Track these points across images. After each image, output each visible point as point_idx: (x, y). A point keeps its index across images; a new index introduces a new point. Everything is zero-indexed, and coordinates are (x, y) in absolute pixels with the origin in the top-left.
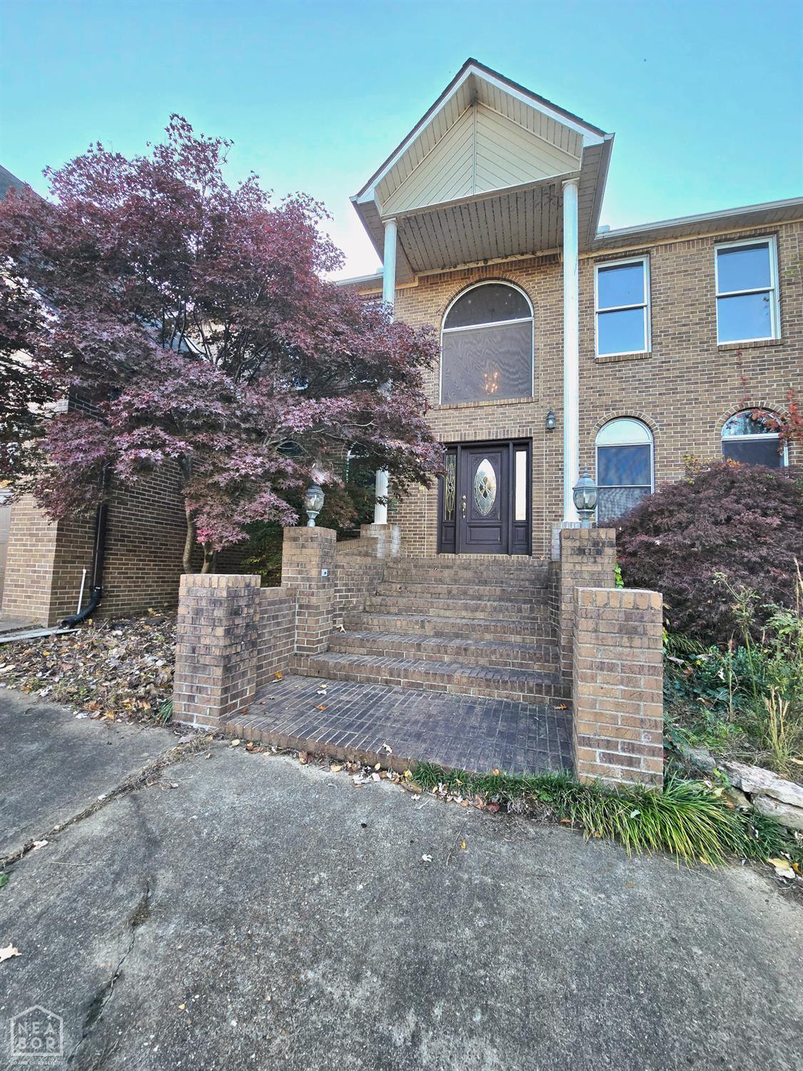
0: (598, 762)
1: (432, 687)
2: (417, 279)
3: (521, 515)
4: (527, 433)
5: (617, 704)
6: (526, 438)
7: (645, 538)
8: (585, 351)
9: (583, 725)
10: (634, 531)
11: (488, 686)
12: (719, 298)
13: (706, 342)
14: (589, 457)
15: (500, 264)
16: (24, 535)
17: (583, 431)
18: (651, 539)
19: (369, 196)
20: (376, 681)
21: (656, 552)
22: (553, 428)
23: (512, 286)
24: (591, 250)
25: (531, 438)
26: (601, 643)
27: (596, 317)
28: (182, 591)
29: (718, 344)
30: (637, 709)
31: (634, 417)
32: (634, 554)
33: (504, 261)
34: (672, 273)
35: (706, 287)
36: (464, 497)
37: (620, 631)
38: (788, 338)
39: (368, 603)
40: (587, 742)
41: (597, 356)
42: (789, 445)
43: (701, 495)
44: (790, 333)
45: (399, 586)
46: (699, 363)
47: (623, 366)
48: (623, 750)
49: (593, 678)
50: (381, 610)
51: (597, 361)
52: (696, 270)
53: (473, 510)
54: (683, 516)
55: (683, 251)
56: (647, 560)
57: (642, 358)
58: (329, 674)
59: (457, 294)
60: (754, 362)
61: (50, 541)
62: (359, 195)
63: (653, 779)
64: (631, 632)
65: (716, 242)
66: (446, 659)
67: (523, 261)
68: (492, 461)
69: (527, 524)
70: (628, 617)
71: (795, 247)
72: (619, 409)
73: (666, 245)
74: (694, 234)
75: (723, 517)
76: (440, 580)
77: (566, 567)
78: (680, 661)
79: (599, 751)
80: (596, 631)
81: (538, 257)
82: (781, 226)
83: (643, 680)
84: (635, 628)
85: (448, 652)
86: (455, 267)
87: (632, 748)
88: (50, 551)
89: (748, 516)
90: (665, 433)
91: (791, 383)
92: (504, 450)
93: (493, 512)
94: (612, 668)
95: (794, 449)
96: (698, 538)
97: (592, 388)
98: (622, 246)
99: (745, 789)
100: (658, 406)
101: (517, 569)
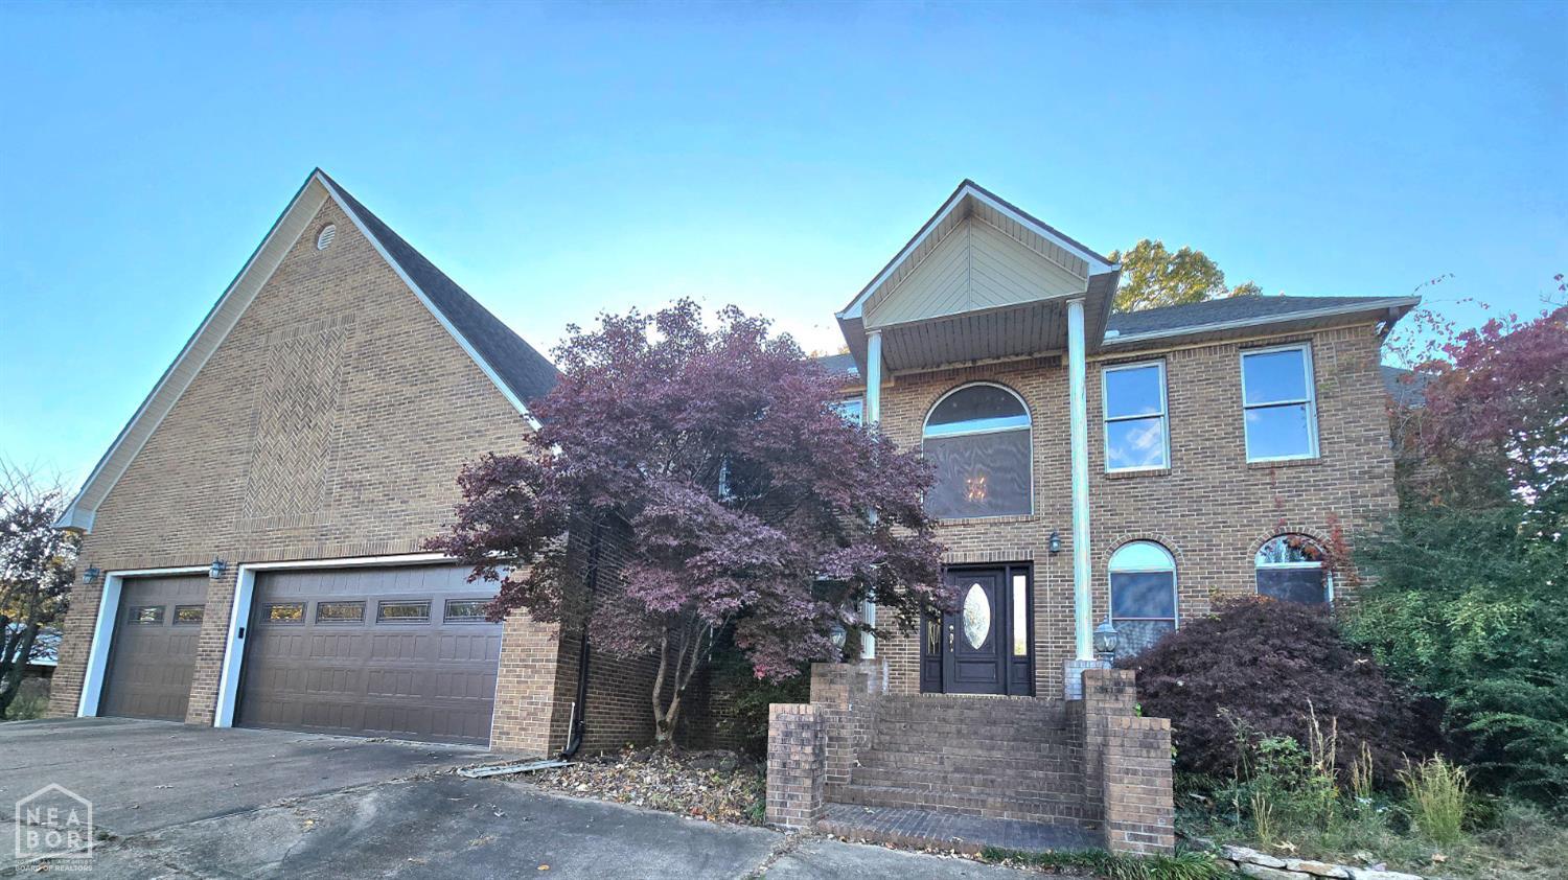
0: (1127, 841)
1: (966, 811)
2: (892, 379)
3: (1020, 648)
4: (1026, 556)
5: (1140, 799)
6: (1026, 561)
7: (1167, 679)
8: (1095, 466)
9: (1114, 815)
10: (1155, 670)
11: (1021, 810)
12: (1247, 408)
13: (1233, 459)
14: (1102, 585)
15: (992, 365)
16: (518, 666)
17: (1095, 557)
18: (1173, 680)
19: (857, 312)
20: (911, 807)
21: (1178, 694)
22: (1058, 548)
23: (1006, 389)
24: (1098, 354)
25: (1032, 561)
26: (1126, 754)
27: (1106, 425)
28: (772, 717)
29: (1248, 462)
30: (1154, 802)
31: (1152, 541)
32: (1155, 695)
33: (996, 361)
34: (1192, 382)
35: (1232, 398)
36: (952, 627)
37: (1141, 746)
38: (1327, 457)
39: (876, 741)
40: (1119, 826)
41: (1110, 471)
42: (1333, 576)
43: (1227, 634)
44: (1330, 452)
45: (903, 724)
46: (1226, 482)
47: (1139, 483)
48: (1145, 831)
49: (1121, 781)
50: (891, 747)
51: (1107, 477)
52: (1220, 378)
53: (963, 642)
54: (1206, 656)
55: (1203, 357)
56: (1169, 701)
57: (1160, 475)
58: (864, 801)
59: (940, 397)
60: (1289, 482)
61: (549, 673)
62: (845, 311)
63: (1167, 850)
64: (1149, 747)
65: (1241, 348)
66: (973, 790)
67: (1017, 362)
68: (984, 586)
69: (1029, 659)
70: (1146, 735)
71: (1332, 357)
72: (1135, 531)
73: (1184, 351)
74: (1216, 340)
75: (1248, 657)
76: (944, 720)
77: (1091, 704)
78: (1202, 798)
79: (1126, 832)
80: (1122, 746)
81: (1036, 359)
82: (1315, 333)
83: (1158, 781)
84: (1151, 744)
85: (976, 783)
86: (938, 366)
87: (1151, 829)
88: (549, 683)
89: (1271, 658)
90: (1190, 560)
91: (1333, 507)
92: (1000, 574)
93: (987, 644)
94: (1135, 773)
95: (1340, 580)
96: (1221, 679)
97: (1102, 507)
98: (1134, 350)
99: (1235, 859)
100: (1180, 529)
101: (1027, 710)
